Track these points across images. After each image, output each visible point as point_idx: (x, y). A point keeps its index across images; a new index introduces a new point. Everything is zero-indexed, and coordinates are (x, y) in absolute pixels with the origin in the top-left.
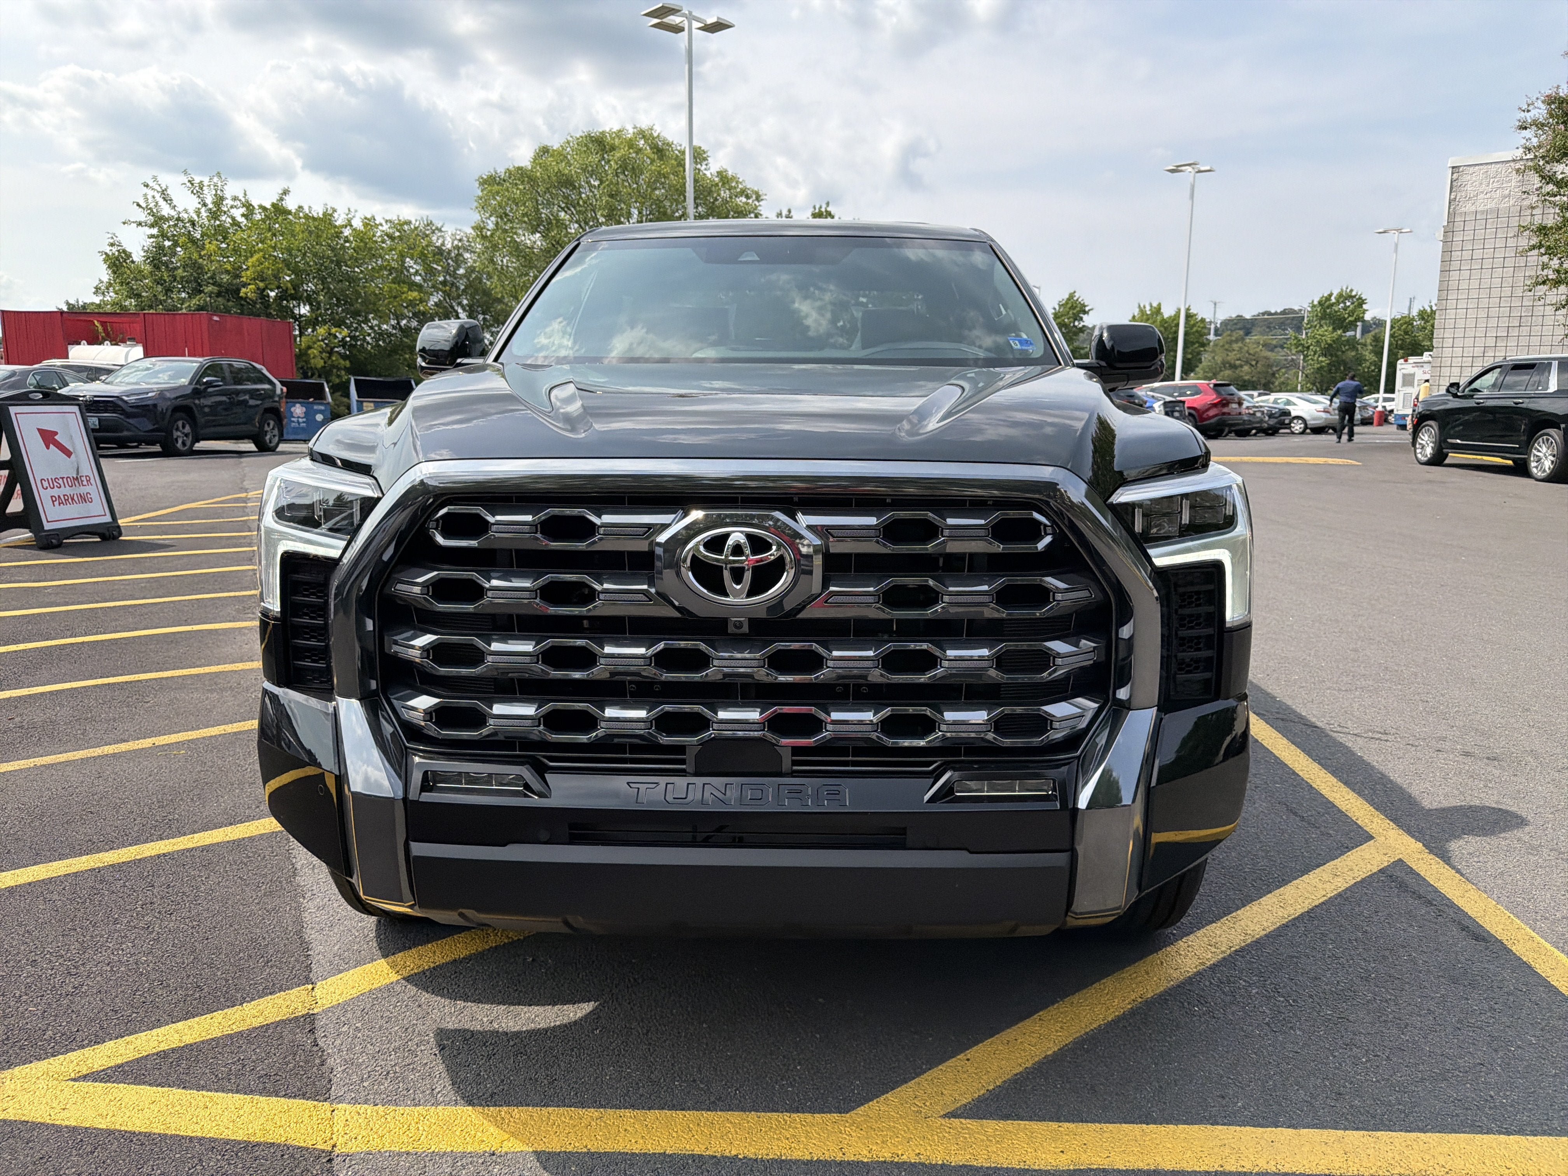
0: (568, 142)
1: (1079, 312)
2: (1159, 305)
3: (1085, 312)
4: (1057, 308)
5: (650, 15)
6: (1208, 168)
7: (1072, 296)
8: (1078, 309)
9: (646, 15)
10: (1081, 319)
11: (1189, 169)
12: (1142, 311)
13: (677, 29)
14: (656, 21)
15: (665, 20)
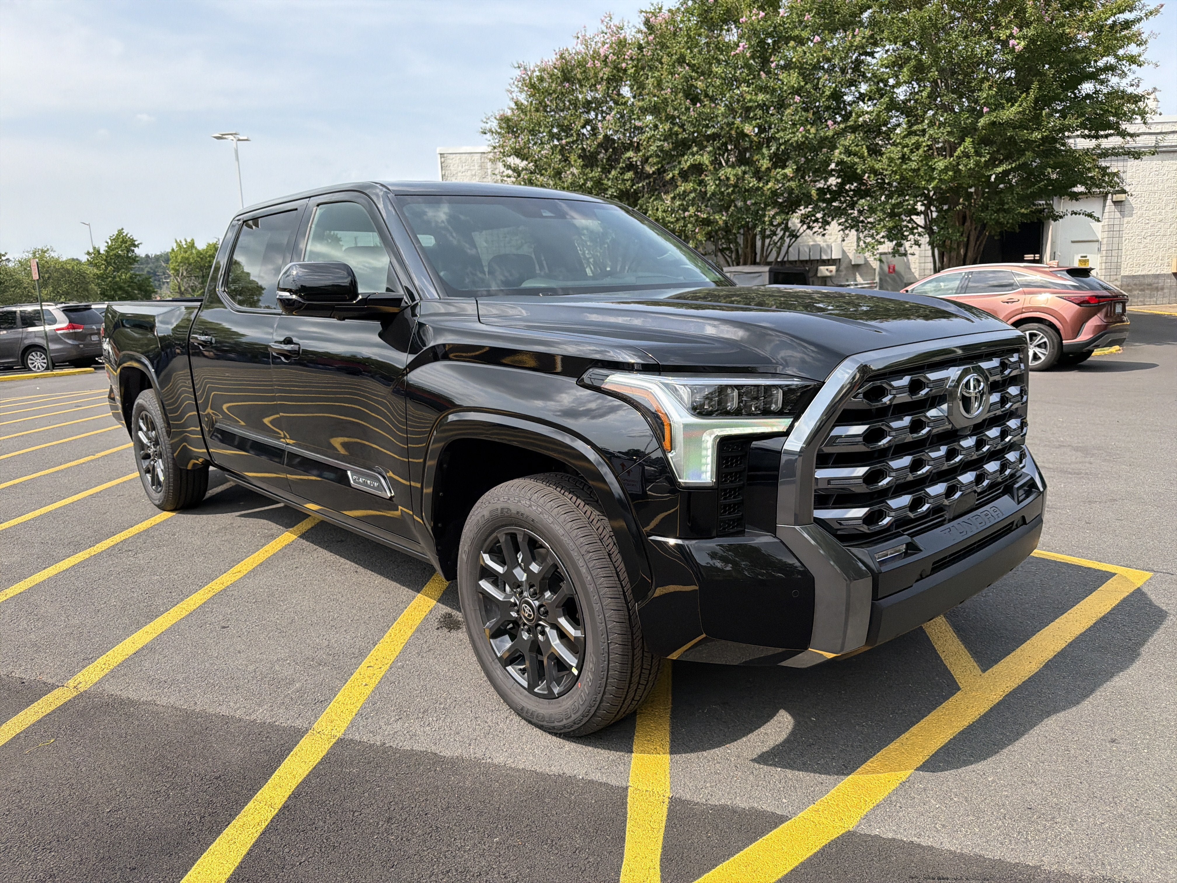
1: (130, 245)
2: (193, 240)
3: (135, 246)
4: (110, 243)
6: (245, 138)
7: (120, 232)
8: (129, 243)
10: (133, 251)
11: (231, 137)
12: (180, 246)
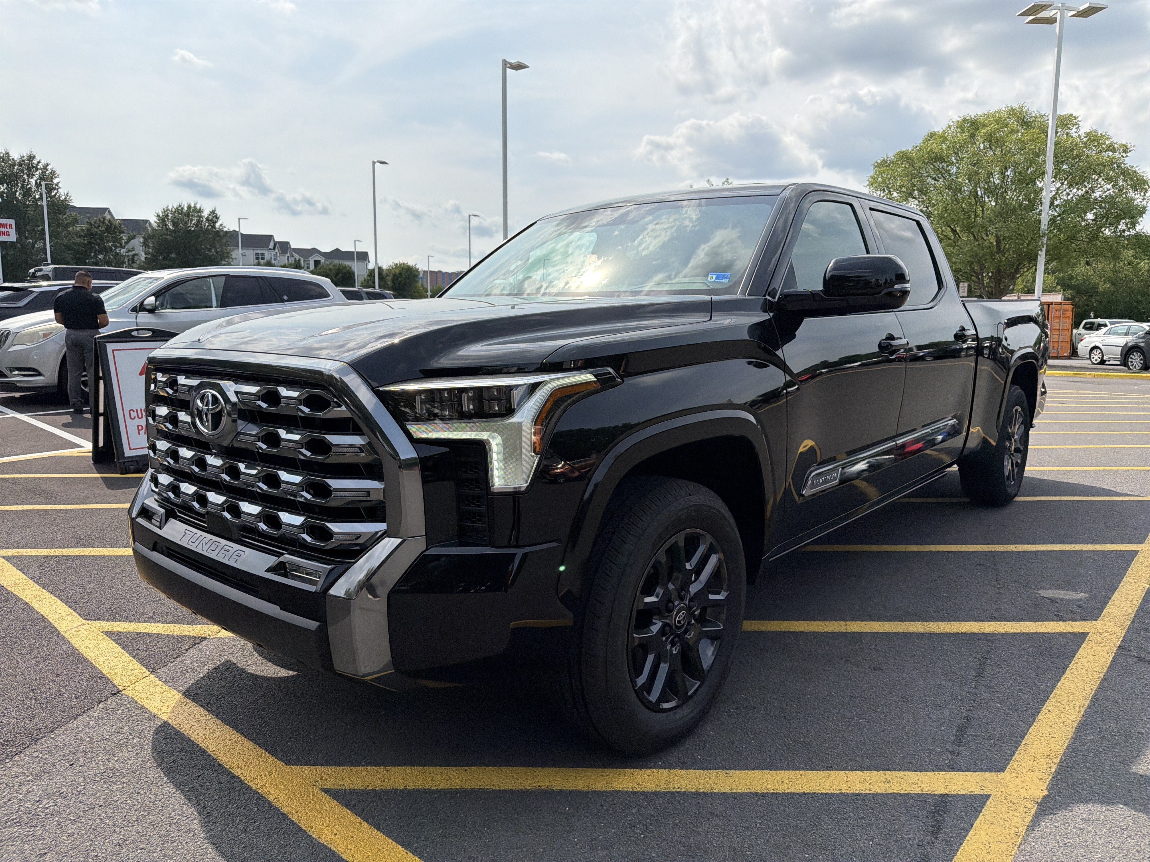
0: (950, 127)
5: (1024, 14)
9: (1019, 15)
13: (1052, 21)
14: (1031, 18)
15: (1040, 15)
